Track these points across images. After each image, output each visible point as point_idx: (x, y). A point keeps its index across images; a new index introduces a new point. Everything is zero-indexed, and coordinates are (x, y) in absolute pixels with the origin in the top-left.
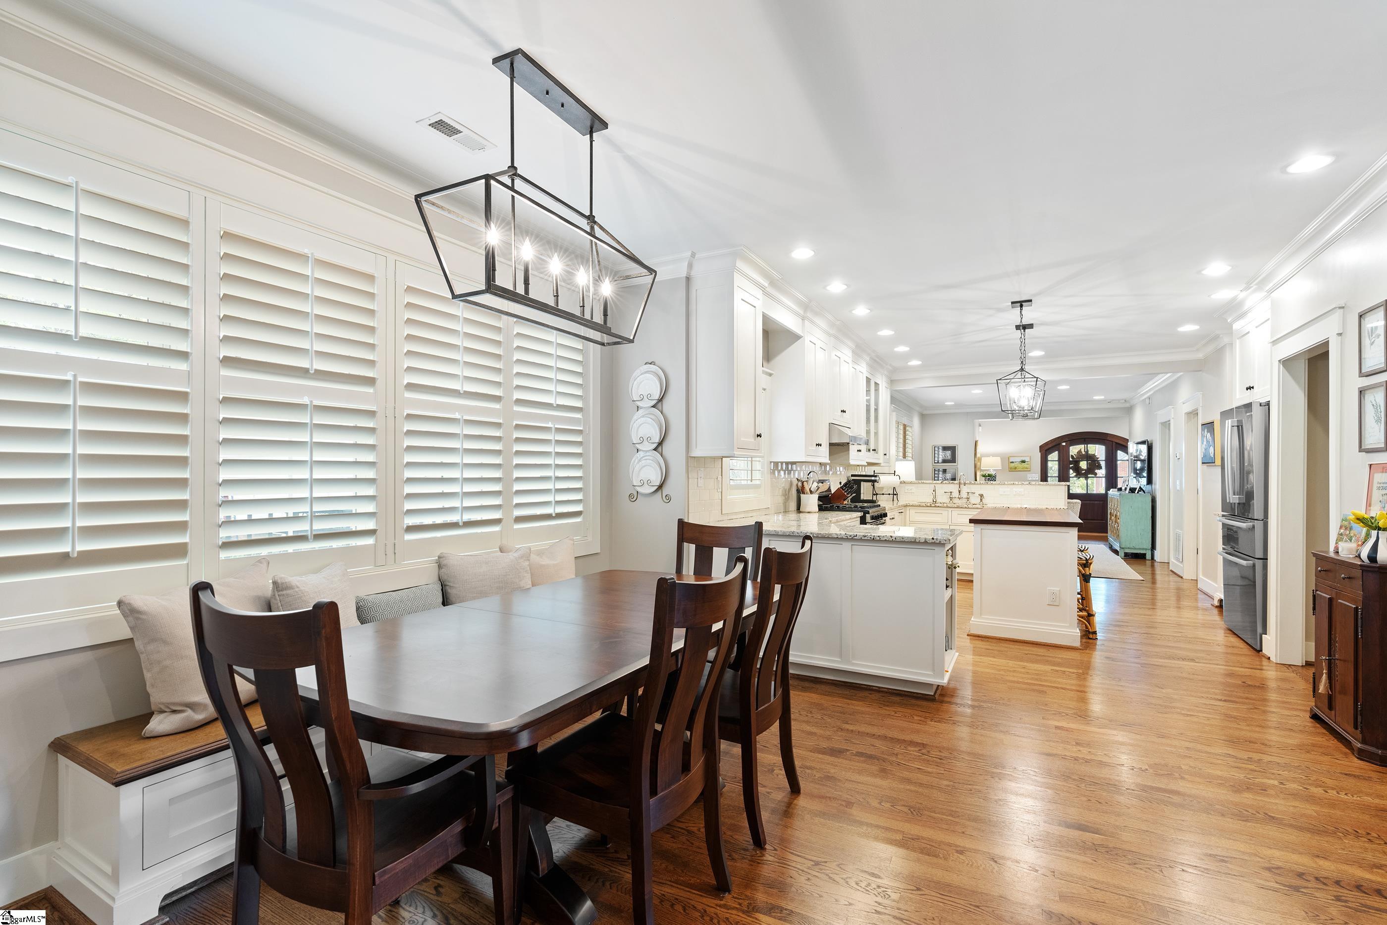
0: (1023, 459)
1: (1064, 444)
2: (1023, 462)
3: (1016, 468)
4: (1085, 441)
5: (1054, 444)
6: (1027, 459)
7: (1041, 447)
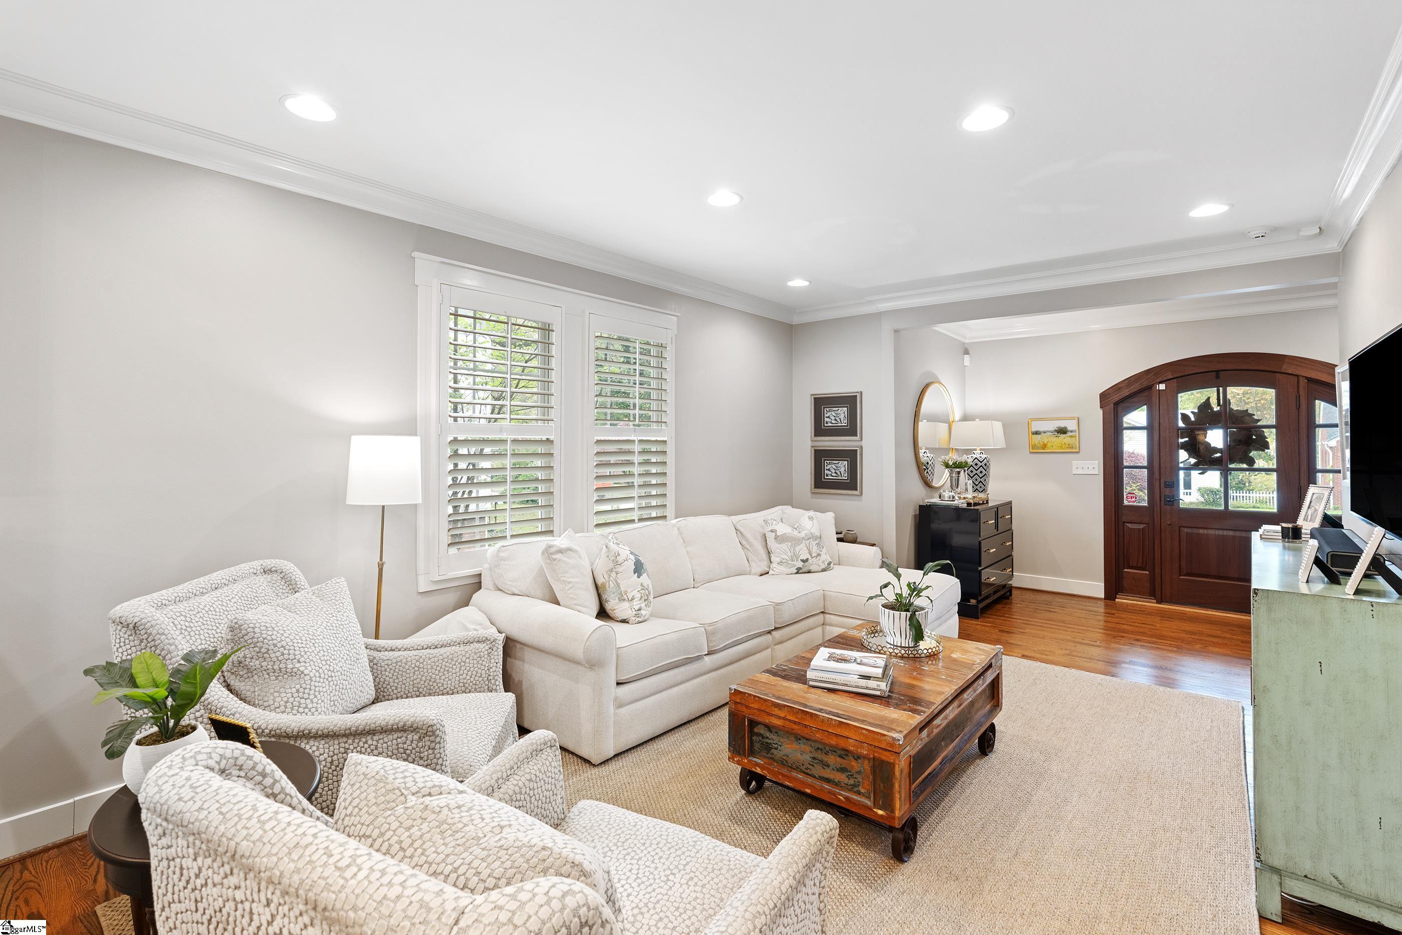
0: (1062, 424)
1: (1162, 387)
2: (1062, 431)
3: (1044, 446)
4: (1218, 377)
5: (1135, 387)
6: (1071, 425)
7: (1104, 397)
